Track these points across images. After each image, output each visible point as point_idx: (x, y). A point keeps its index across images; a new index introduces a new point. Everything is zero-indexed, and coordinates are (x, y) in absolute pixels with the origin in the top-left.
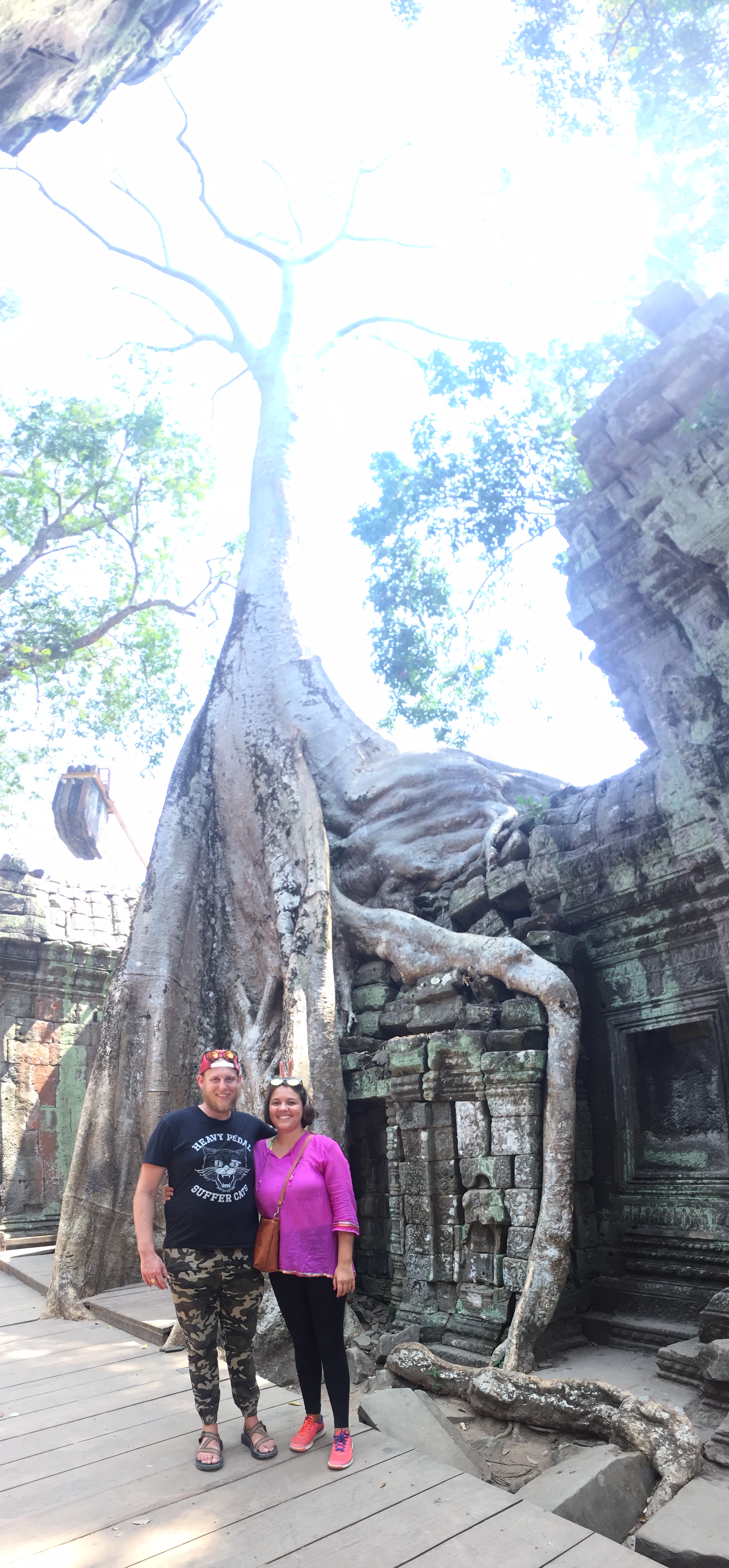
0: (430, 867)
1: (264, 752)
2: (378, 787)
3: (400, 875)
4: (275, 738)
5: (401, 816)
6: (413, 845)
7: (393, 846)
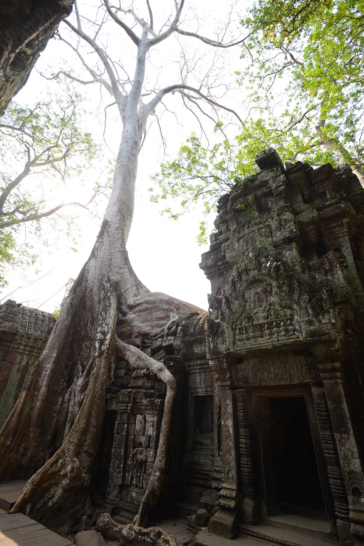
0: (149, 331)
1: (105, 283)
2: (138, 302)
3: (138, 333)
4: (109, 278)
5: (143, 313)
6: (145, 324)
7: (139, 323)
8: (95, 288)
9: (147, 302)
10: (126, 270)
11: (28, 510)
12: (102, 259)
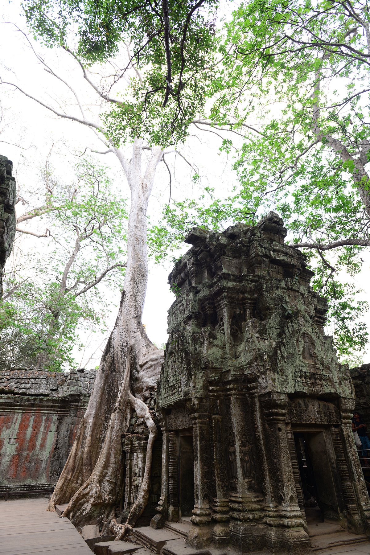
0: (153, 385)
1: (124, 347)
2: (145, 361)
3: (147, 387)
4: (127, 343)
5: (149, 370)
6: (151, 378)
7: (147, 379)
8: (119, 353)
9: (152, 360)
10: (139, 333)
11: (71, 516)
12: (122, 327)
